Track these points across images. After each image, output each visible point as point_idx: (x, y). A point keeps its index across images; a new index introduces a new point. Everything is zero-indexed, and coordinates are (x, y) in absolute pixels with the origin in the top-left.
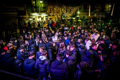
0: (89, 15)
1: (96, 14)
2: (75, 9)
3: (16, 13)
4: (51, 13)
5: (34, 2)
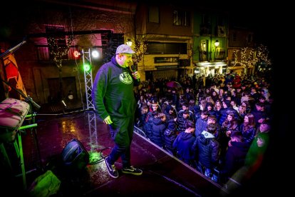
4: (234, 60)
5: (205, 46)
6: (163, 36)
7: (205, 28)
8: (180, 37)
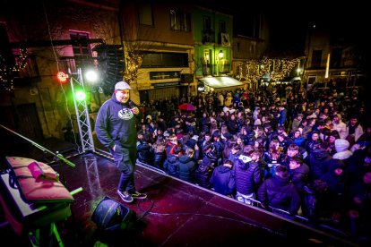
0: (327, 76)
1: (343, 73)
2: (291, 64)
3: (177, 80)
5: (208, 56)
6: (159, 44)
7: (207, 35)
8: (180, 46)
